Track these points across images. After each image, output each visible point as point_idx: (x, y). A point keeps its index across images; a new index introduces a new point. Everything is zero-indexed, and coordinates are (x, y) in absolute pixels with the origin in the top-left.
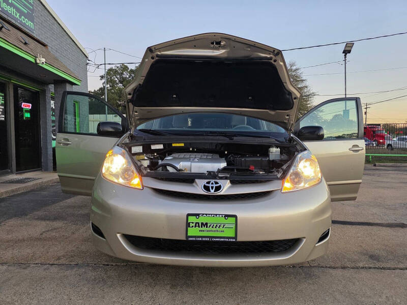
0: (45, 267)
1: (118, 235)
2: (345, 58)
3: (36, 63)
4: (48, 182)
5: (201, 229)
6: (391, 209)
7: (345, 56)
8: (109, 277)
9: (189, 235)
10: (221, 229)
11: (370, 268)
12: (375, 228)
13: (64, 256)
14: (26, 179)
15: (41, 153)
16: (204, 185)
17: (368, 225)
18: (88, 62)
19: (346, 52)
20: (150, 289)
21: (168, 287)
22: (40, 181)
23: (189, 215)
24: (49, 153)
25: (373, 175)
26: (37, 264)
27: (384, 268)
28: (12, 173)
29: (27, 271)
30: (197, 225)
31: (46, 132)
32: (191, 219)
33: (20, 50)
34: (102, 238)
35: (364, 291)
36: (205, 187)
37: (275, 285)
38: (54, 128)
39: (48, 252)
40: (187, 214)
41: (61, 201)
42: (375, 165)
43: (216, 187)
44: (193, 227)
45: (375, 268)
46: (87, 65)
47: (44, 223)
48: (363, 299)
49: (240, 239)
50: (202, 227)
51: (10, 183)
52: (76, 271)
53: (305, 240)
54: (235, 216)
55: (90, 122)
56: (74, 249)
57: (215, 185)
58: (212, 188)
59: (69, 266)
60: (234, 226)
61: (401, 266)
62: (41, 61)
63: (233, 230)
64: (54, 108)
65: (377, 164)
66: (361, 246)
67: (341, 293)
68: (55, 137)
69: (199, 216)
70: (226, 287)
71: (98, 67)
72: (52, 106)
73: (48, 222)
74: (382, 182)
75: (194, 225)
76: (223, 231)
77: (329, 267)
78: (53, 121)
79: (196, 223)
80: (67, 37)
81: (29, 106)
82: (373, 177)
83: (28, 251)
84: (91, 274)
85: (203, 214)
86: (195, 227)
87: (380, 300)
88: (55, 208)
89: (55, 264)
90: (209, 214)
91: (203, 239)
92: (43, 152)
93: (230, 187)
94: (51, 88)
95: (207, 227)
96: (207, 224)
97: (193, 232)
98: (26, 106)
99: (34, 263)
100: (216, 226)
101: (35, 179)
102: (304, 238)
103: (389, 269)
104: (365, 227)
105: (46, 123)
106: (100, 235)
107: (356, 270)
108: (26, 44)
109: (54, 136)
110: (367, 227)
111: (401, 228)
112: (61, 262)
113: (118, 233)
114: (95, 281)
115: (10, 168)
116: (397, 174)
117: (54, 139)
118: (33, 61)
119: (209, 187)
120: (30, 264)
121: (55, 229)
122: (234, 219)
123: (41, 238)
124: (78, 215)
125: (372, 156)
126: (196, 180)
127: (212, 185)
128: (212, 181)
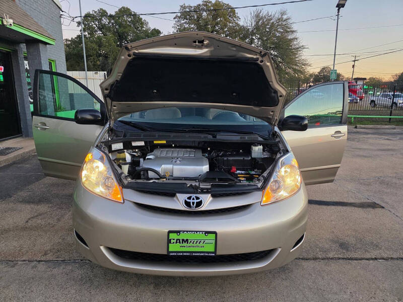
0: (33, 264)
1: (102, 248)
2: (338, 12)
3: (3, 25)
4: (29, 152)
5: (181, 245)
6: (364, 184)
7: (339, 10)
8: (95, 276)
9: (170, 250)
10: (201, 245)
11: (339, 259)
12: (348, 209)
13: (50, 250)
14: (6, 149)
15: (20, 118)
16: (185, 201)
17: (342, 206)
18: (61, 13)
19: (340, 6)
20: (135, 290)
21: (152, 287)
22: (20, 152)
23: (170, 232)
24: (28, 118)
26: (24, 261)
27: (351, 259)
29: (15, 270)
30: (178, 241)
31: (23, 97)
32: (172, 236)
34: (85, 246)
36: (186, 202)
38: (31, 91)
39: (34, 246)
40: (168, 231)
41: (44, 177)
42: (356, 127)
43: (197, 203)
44: (174, 243)
45: (343, 259)
46: (61, 17)
47: (28, 207)
48: (330, 296)
49: (219, 253)
50: (182, 243)
52: (64, 268)
53: (280, 250)
54: (215, 233)
57: (196, 201)
58: (193, 203)
59: (56, 263)
60: (214, 242)
61: (368, 256)
62: (9, 22)
63: (213, 245)
64: (28, 68)
65: (358, 126)
66: (333, 232)
67: (310, 289)
68: (32, 101)
69: (180, 233)
71: (73, 21)
72: (26, 67)
73: (32, 206)
74: (360, 149)
75: (175, 241)
76: (203, 247)
77: (302, 259)
78: (29, 84)
79: (177, 240)
81: (1, 69)
82: (353, 142)
83: (15, 244)
84: (78, 273)
85: (184, 231)
86: (176, 243)
87: (345, 296)
88: (39, 187)
89: (43, 261)
90: (190, 231)
91: (184, 254)
92: (22, 117)
93: (212, 202)
94: (23, 47)
95: (188, 243)
96: (187, 240)
97: (174, 248)
99: (21, 259)
100: (197, 242)
101: (16, 149)
102: (279, 248)
103: (356, 259)
104: (340, 208)
105: (21, 86)
106: (83, 243)
107: (326, 261)
109: (32, 99)
111: (371, 209)
112: (49, 257)
113: (101, 245)
114: (82, 280)
116: (376, 138)
119: (190, 202)
120: (17, 261)
121: (40, 215)
122: (214, 235)
123: (26, 228)
124: (63, 196)
125: (354, 118)
126: (177, 195)
127: (193, 201)
128: (193, 196)
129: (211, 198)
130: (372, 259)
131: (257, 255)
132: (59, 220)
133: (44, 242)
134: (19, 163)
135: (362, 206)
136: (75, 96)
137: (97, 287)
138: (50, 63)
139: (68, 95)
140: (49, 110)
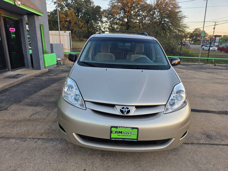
0: (35, 140)
1: (74, 134)
3: (15, 5)
4: (30, 76)
5: (118, 134)
6: (221, 100)
8: (69, 148)
10: (130, 134)
11: (206, 144)
12: (211, 115)
13: (44, 133)
14: (17, 75)
15: (24, 58)
20: (91, 157)
21: (100, 156)
22: (25, 77)
23: (112, 127)
24: (28, 58)
25: (213, 73)
27: (213, 144)
28: (9, 70)
29: (25, 143)
30: (116, 132)
31: (26, 46)
32: (113, 129)
34: (64, 132)
35: (202, 160)
37: (156, 155)
38: (30, 42)
39: (35, 130)
41: (39, 91)
42: (215, 65)
44: (114, 133)
45: (209, 144)
47: (31, 108)
48: (201, 165)
49: (139, 140)
50: (119, 133)
51: (9, 78)
52: (52, 143)
53: (174, 139)
55: (50, 36)
56: (49, 127)
57: (126, 110)
58: (125, 111)
59: (47, 140)
60: (136, 133)
61: (223, 143)
62: (18, 3)
63: (136, 135)
64: (28, 29)
65: (216, 64)
66: (202, 128)
67: (190, 161)
68: (31, 48)
69: (117, 128)
70: (130, 156)
71: (53, 2)
72: (27, 28)
73: (33, 107)
74: (218, 78)
75: (115, 132)
76: (130, 136)
77: (184, 143)
78: (29, 38)
79: (116, 131)
81: (14, 30)
82: (214, 75)
83: (25, 129)
84: (60, 146)
85: (120, 127)
86: (115, 133)
88: (35, 97)
89: (40, 139)
90: (123, 127)
91: (120, 139)
92: (25, 57)
93: (135, 111)
94: (26, 17)
95: (122, 134)
96: (121, 132)
97: (114, 136)
98: (12, 30)
99: (29, 137)
100: (127, 133)
101: (22, 75)
103: (216, 145)
104: (206, 114)
105: (25, 40)
107: (199, 145)
109: (30, 47)
110: (207, 113)
111: (225, 115)
112: (44, 136)
113: (73, 133)
114: (62, 150)
115: (8, 68)
117: (30, 49)
118: (13, 3)
119: (123, 111)
120: (27, 138)
121: (37, 113)
122: (137, 130)
123: (30, 120)
124: (49, 102)
125: (214, 59)
126: (116, 106)
127: (125, 110)
128: (125, 107)
129: (135, 109)
130: (226, 145)
131: (161, 141)
132: (47, 116)
133: (41, 128)
134: (24, 83)
135: (220, 113)
136: (53, 45)
137: (70, 155)
138: (40, 26)
139: (50, 45)
140: (40, 53)
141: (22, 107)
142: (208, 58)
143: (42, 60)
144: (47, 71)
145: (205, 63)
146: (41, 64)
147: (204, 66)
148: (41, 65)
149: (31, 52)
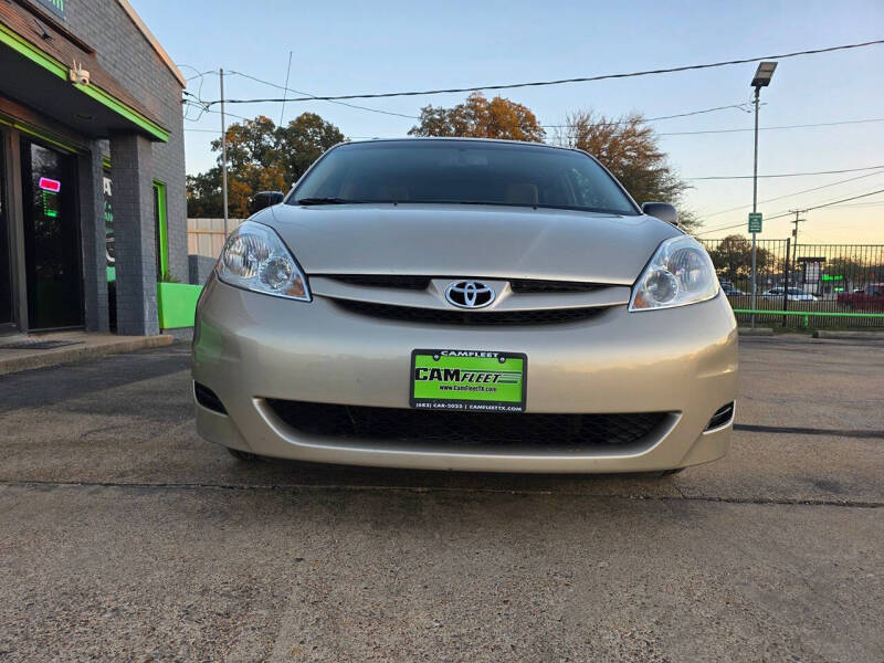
0: (92, 488)
1: (257, 402)
2: (757, 95)
3: (70, 82)
4: (98, 349)
5: (443, 383)
7: (757, 91)
9: (417, 395)
10: (490, 384)
11: (819, 503)
12: (825, 438)
13: (133, 471)
14: (49, 342)
15: (83, 292)
16: (452, 291)
17: (809, 433)
18: (184, 97)
19: (760, 82)
20: (327, 528)
22: (78, 347)
23: (416, 352)
24: (100, 292)
25: (814, 352)
26: (72, 483)
27: (850, 504)
28: (19, 330)
30: (434, 374)
31: (94, 246)
32: (422, 362)
33: (32, 47)
35: (809, 542)
36: (453, 294)
38: (112, 239)
39: (98, 465)
40: (412, 350)
41: (127, 383)
42: (816, 336)
43: (478, 294)
44: (425, 378)
45: (830, 503)
46: (182, 103)
47: (89, 417)
48: (809, 555)
49: (532, 407)
50: (446, 379)
51: (16, 348)
52: (162, 496)
53: (680, 417)
54: (523, 357)
55: (190, 237)
56: (156, 460)
57: (476, 291)
58: (470, 296)
60: (519, 378)
62: (81, 76)
63: (517, 387)
64: (110, 194)
65: (820, 332)
66: (796, 467)
68: (112, 260)
69: (440, 355)
70: (497, 528)
71: (207, 109)
72: (105, 190)
73: (98, 416)
75: (428, 374)
76: (495, 390)
78: (109, 224)
79: (433, 371)
80: (138, 36)
81: (55, 186)
83: (55, 461)
85: (449, 351)
86: (431, 379)
87: (846, 557)
88: (114, 394)
89: (113, 485)
90: (463, 352)
91: (450, 406)
92: (87, 290)
93: (510, 297)
94: (104, 148)
95: (457, 379)
96: (457, 372)
97: (427, 390)
98: (49, 186)
99: (66, 481)
100: (479, 377)
101: (70, 344)
102: (679, 412)
103: (862, 505)
105: (91, 224)
108: (45, 37)
109: (111, 256)
110: (807, 435)
112: (127, 480)
113: (256, 397)
115: (16, 319)
117: (111, 264)
118: (62, 75)
119: (463, 294)
120: (57, 483)
121: (113, 427)
122: (519, 363)
123: (82, 442)
124: (165, 406)
125: (809, 316)
126: (433, 281)
127: (470, 291)
128: (470, 283)
129: (510, 291)
132: (154, 435)
133: (121, 461)
136: (200, 261)
138: (156, 190)
139: (187, 259)
140: (145, 272)
141: (55, 414)
142: (785, 310)
143: (150, 300)
144: (171, 342)
145: (779, 332)
146: (147, 313)
147: (775, 337)
148: (147, 318)
149: (111, 274)
